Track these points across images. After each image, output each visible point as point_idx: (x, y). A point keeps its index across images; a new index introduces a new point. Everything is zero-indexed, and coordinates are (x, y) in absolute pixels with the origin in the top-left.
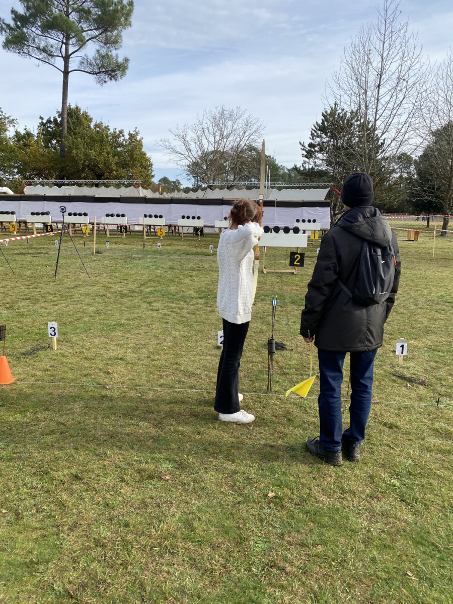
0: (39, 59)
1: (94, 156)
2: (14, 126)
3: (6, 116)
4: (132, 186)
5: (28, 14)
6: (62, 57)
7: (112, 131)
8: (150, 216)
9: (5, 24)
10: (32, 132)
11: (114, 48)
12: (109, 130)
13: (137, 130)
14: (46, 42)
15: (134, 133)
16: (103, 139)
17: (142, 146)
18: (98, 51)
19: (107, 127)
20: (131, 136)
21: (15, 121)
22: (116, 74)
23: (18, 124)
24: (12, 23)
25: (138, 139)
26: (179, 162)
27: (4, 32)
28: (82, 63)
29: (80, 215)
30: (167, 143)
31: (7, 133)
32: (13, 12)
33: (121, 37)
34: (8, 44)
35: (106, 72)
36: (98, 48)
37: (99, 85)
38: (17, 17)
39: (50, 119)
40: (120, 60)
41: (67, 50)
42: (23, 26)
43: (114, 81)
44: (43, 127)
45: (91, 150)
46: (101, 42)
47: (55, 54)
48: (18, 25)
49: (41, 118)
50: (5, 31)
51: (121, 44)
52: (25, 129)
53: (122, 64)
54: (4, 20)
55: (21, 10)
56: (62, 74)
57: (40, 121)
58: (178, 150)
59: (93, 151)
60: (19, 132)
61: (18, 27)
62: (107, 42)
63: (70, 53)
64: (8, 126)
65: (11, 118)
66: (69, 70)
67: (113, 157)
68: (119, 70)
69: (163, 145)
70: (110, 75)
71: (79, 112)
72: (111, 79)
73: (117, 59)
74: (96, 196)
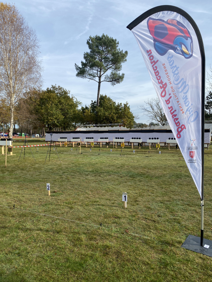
0: (89, 79)
1: (108, 115)
2: (81, 105)
3: (78, 101)
4: (118, 126)
5: (86, 63)
6: (98, 76)
7: (117, 104)
8: (118, 138)
10: (88, 107)
11: (118, 70)
13: (127, 102)
14: (93, 72)
15: (126, 104)
16: (112, 107)
17: (129, 109)
19: (114, 102)
21: (81, 103)
22: (119, 81)
23: (82, 104)
24: (81, 67)
25: (128, 106)
26: (148, 115)
27: (78, 70)
28: (105, 78)
29: (90, 138)
31: (78, 108)
32: (82, 62)
33: (121, 66)
34: (78, 75)
35: (115, 80)
36: (111, 71)
37: (112, 86)
38: (83, 64)
39: (95, 101)
40: (121, 75)
41: (100, 74)
42: (84, 67)
43: (118, 84)
44: (92, 104)
46: (114, 69)
47: (96, 76)
48: (83, 67)
49: (92, 101)
51: (121, 69)
52: (85, 106)
53: (121, 76)
54: (78, 66)
55: (84, 61)
56: (98, 83)
58: (148, 109)
59: (107, 113)
60: (83, 107)
62: (116, 69)
63: (101, 75)
64: (78, 105)
65: (80, 102)
66: (101, 81)
67: (116, 115)
68: (120, 79)
69: (141, 108)
70: (117, 81)
71: (106, 97)
73: (119, 74)
74: (99, 130)
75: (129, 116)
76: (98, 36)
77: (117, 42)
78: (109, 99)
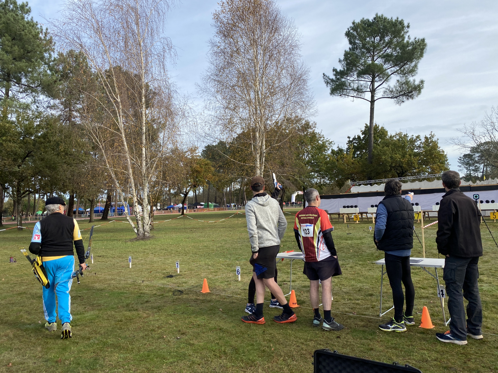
0: (353, 97)
2: (332, 146)
3: (327, 140)
5: (346, 69)
6: (370, 91)
7: (410, 137)
9: (330, 79)
10: (343, 148)
11: (410, 76)
12: (408, 137)
13: (433, 133)
14: (358, 84)
16: (404, 145)
18: (398, 81)
19: (405, 135)
20: (426, 138)
21: (333, 143)
22: (413, 95)
24: (334, 78)
25: (434, 140)
28: (385, 92)
32: (334, 70)
33: (417, 66)
34: (333, 91)
35: (404, 95)
36: (398, 79)
37: (397, 105)
38: (337, 72)
39: (355, 137)
40: (417, 83)
41: (373, 86)
42: (341, 78)
43: (410, 100)
44: (350, 143)
45: (396, 154)
46: (401, 74)
49: (349, 137)
50: (330, 84)
51: (417, 71)
52: (338, 147)
53: (418, 86)
54: (329, 77)
56: (370, 103)
57: (348, 139)
59: (398, 155)
60: (334, 150)
61: (338, 79)
63: (375, 87)
64: (328, 147)
65: (331, 141)
66: (375, 98)
68: (416, 90)
70: (408, 95)
71: (378, 128)
72: (408, 99)
73: (414, 82)
76: (365, 19)
77: (406, 24)
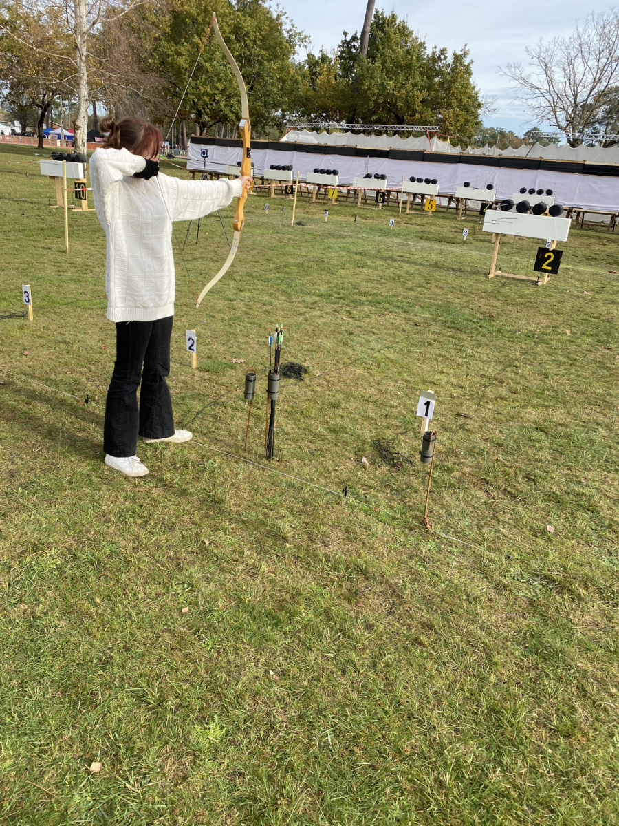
1: (393, 90)
2: (306, 47)
3: (298, 31)
4: (425, 136)
7: (429, 52)
8: (420, 180)
10: (330, 56)
12: (425, 48)
13: (467, 48)
15: (461, 53)
16: (411, 64)
17: (470, 74)
19: (421, 44)
20: (456, 57)
21: (307, 40)
23: (310, 42)
25: (466, 63)
26: (530, 102)
29: (328, 172)
30: (517, 71)
31: (296, 57)
39: (356, 34)
44: (345, 46)
45: (391, 79)
49: (345, 34)
52: (321, 51)
57: (343, 37)
58: (534, 80)
59: (392, 82)
60: (313, 56)
64: (298, 46)
65: (304, 35)
67: (421, 92)
71: (395, 21)
74: (358, 147)
75: (465, 101)
78: (404, 32)
